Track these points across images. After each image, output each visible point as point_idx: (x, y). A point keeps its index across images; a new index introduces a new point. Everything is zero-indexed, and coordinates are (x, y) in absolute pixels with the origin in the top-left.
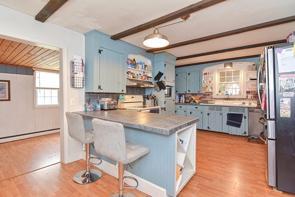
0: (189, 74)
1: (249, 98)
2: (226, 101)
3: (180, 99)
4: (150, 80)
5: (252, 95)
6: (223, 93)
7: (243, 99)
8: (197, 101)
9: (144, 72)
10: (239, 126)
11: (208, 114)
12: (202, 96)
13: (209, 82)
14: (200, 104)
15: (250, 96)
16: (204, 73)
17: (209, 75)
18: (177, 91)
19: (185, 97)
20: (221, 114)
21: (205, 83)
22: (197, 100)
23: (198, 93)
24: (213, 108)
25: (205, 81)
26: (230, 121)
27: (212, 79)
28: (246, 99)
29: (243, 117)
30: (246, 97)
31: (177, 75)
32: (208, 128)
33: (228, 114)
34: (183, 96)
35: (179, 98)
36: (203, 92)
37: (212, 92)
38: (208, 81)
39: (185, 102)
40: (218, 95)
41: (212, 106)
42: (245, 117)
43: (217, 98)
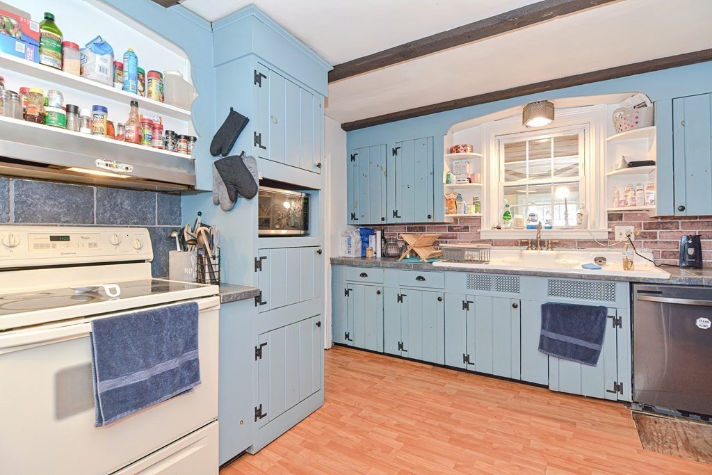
0: (395, 152)
1: (618, 238)
2: (530, 251)
3: (365, 243)
4: (188, 151)
5: (632, 228)
6: (518, 222)
7: (594, 244)
8: (423, 253)
9: (134, 104)
10: (590, 357)
11: (466, 306)
12: (440, 234)
13: (467, 181)
14: (436, 264)
15: (621, 231)
16: (447, 146)
17: (468, 153)
18: (353, 216)
19: (383, 237)
20: (515, 306)
21: (454, 184)
22: (423, 249)
23: (427, 220)
24: (483, 279)
25: (453, 177)
26: (552, 335)
27: (479, 169)
28: (605, 242)
29: (609, 322)
30: (606, 237)
31: (353, 158)
32: (466, 359)
33: (546, 308)
34: (375, 234)
35: (362, 239)
36: (447, 218)
37: (479, 219)
38: (463, 175)
39: (385, 256)
40: (499, 228)
41: (481, 271)
42: (617, 322)
43: (496, 241)
